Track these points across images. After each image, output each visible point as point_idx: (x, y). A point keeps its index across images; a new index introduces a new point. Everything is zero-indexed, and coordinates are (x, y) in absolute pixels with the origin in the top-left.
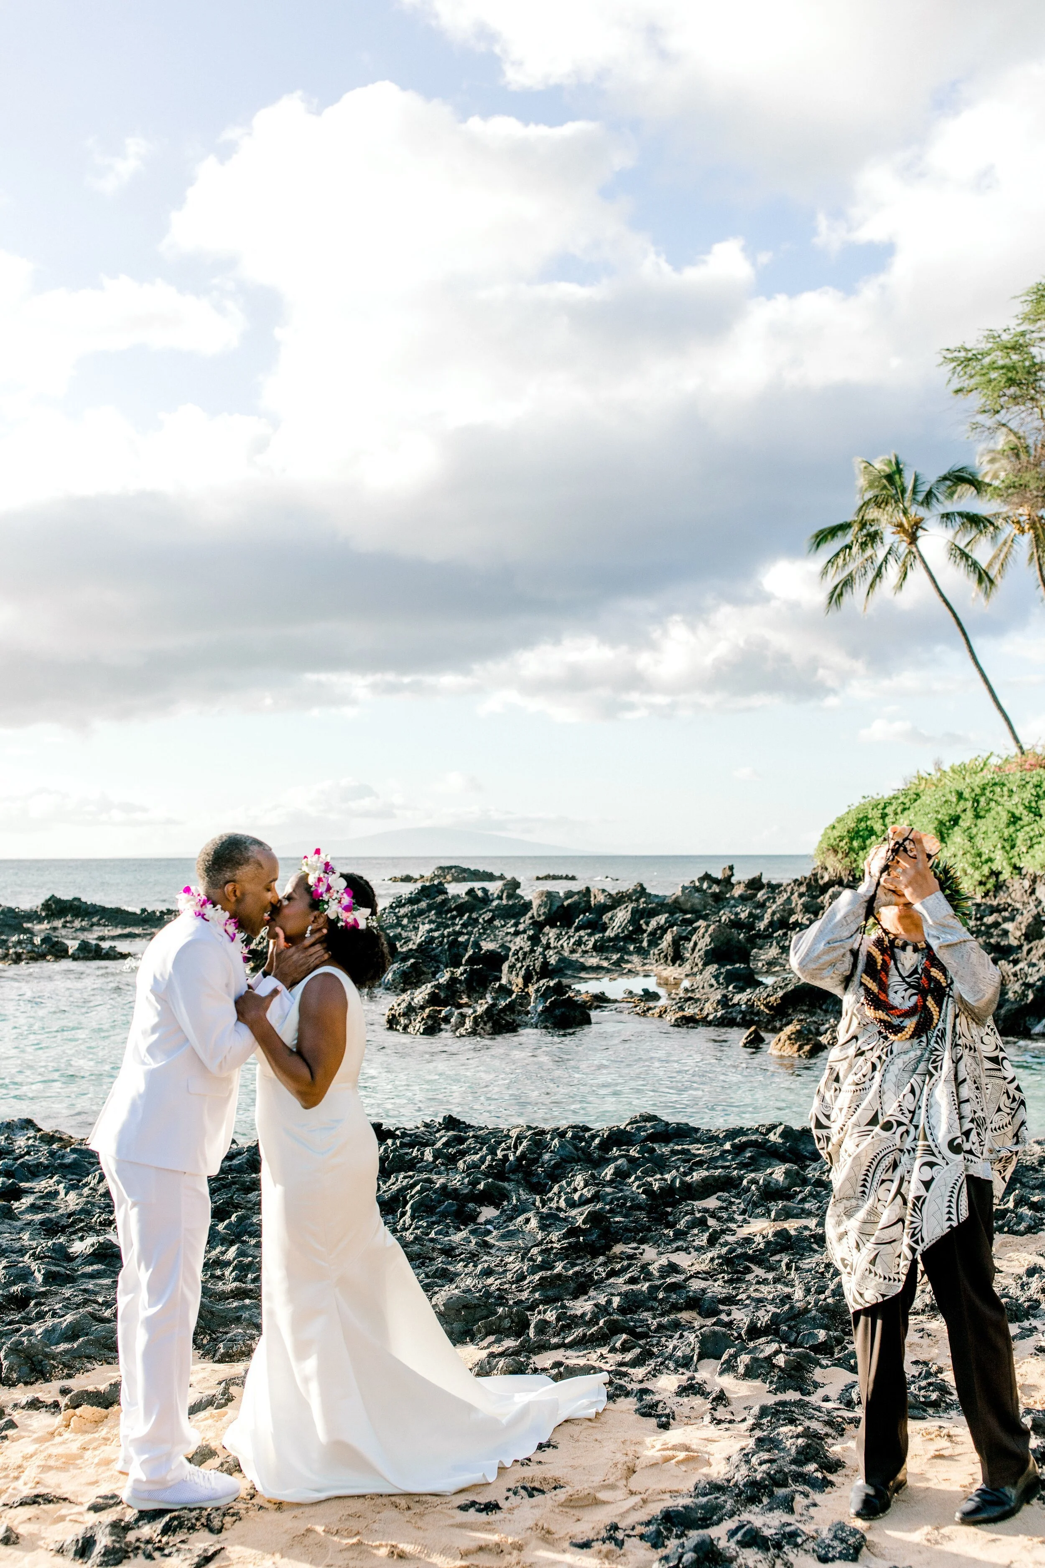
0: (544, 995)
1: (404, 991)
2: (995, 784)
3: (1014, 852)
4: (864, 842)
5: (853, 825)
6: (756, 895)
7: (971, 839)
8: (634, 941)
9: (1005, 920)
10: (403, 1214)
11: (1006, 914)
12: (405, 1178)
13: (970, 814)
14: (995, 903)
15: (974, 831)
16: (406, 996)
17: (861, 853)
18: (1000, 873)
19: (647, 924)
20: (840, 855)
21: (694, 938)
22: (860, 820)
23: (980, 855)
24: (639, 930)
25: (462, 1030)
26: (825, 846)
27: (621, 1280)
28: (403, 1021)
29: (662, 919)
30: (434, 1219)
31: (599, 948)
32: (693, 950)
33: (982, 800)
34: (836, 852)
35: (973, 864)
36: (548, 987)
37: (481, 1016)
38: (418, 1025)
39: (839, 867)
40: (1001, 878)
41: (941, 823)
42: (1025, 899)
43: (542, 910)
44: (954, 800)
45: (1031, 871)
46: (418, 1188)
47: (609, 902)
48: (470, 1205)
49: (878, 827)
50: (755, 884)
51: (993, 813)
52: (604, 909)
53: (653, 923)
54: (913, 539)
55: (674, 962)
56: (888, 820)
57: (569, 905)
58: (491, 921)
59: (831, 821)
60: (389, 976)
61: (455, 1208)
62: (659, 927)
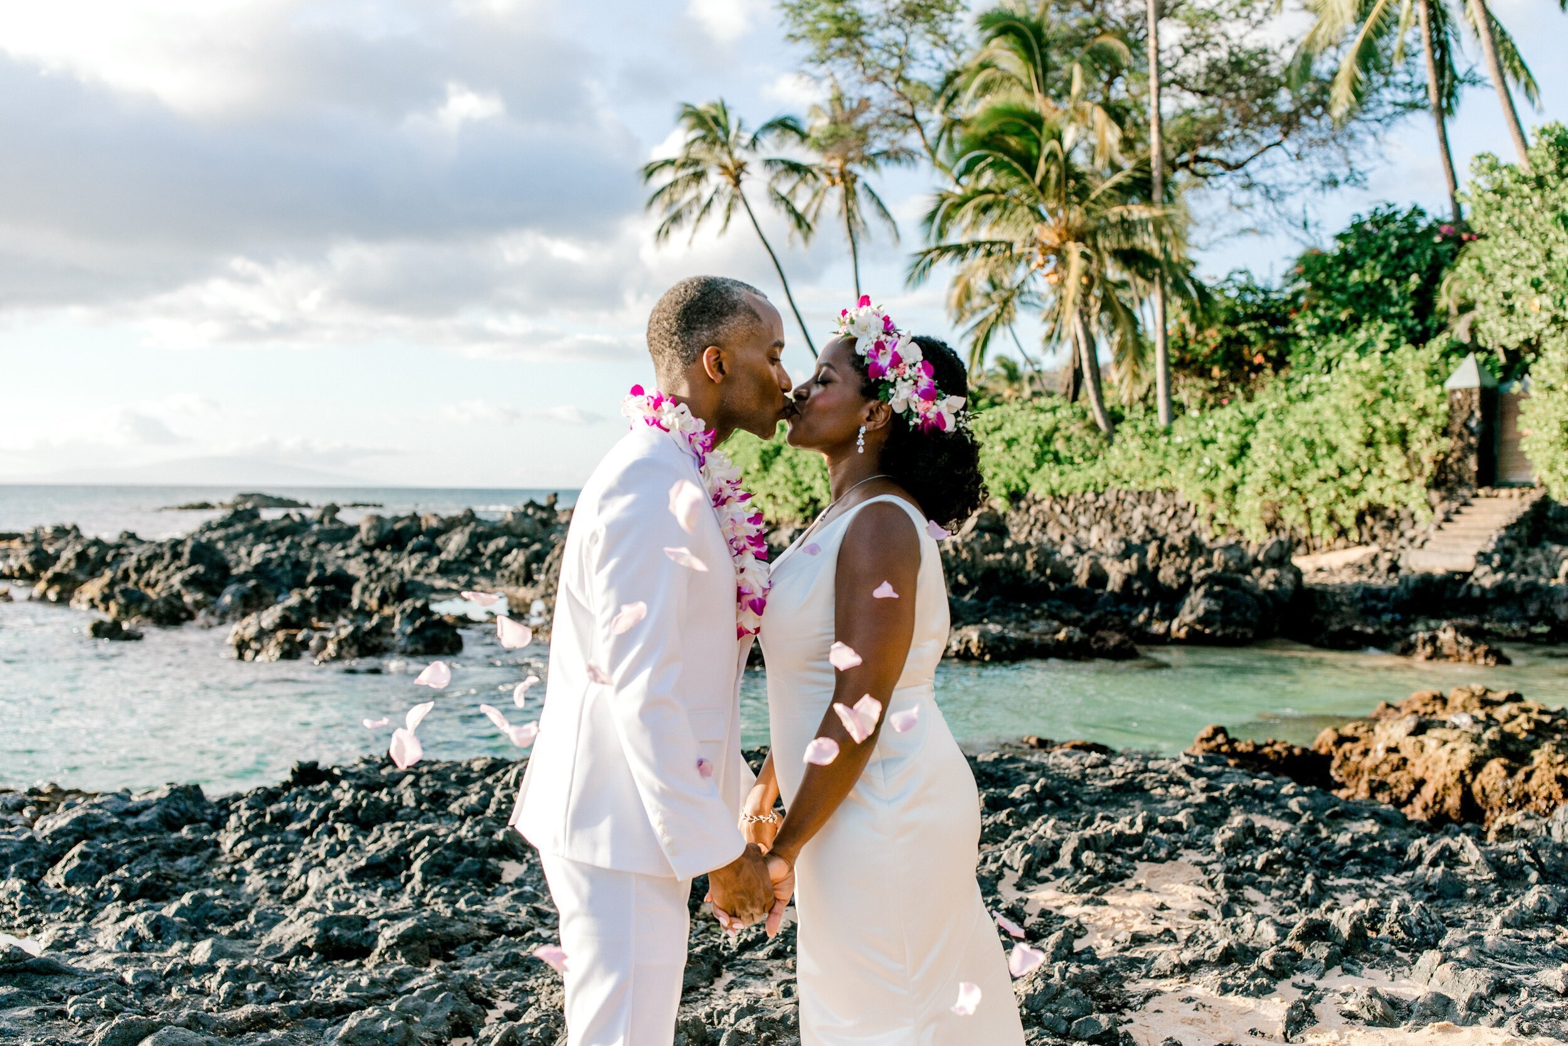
0: (411, 617)
1: (244, 615)
7: (793, 467)
8: (474, 564)
10: (409, 878)
12: (393, 830)
15: (795, 460)
16: (252, 619)
18: (818, 500)
19: (485, 547)
21: (549, 559)
23: (800, 483)
24: (477, 553)
25: (324, 654)
27: (761, 954)
28: (255, 645)
29: (501, 542)
30: (453, 882)
31: (445, 570)
32: (548, 570)
35: (794, 493)
36: (415, 608)
37: (346, 639)
38: (272, 650)
41: (765, 452)
43: (373, 534)
46: (424, 843)
47: (441, 526)
48: (491, 860)
52: (435, 533)
53: (492, 546)
54: (737, 182)
55: (525, 583)
57: (400, 530)
58: (315, 545)
60: (227, 599)
61: (478, 866)
62: (498, 550)
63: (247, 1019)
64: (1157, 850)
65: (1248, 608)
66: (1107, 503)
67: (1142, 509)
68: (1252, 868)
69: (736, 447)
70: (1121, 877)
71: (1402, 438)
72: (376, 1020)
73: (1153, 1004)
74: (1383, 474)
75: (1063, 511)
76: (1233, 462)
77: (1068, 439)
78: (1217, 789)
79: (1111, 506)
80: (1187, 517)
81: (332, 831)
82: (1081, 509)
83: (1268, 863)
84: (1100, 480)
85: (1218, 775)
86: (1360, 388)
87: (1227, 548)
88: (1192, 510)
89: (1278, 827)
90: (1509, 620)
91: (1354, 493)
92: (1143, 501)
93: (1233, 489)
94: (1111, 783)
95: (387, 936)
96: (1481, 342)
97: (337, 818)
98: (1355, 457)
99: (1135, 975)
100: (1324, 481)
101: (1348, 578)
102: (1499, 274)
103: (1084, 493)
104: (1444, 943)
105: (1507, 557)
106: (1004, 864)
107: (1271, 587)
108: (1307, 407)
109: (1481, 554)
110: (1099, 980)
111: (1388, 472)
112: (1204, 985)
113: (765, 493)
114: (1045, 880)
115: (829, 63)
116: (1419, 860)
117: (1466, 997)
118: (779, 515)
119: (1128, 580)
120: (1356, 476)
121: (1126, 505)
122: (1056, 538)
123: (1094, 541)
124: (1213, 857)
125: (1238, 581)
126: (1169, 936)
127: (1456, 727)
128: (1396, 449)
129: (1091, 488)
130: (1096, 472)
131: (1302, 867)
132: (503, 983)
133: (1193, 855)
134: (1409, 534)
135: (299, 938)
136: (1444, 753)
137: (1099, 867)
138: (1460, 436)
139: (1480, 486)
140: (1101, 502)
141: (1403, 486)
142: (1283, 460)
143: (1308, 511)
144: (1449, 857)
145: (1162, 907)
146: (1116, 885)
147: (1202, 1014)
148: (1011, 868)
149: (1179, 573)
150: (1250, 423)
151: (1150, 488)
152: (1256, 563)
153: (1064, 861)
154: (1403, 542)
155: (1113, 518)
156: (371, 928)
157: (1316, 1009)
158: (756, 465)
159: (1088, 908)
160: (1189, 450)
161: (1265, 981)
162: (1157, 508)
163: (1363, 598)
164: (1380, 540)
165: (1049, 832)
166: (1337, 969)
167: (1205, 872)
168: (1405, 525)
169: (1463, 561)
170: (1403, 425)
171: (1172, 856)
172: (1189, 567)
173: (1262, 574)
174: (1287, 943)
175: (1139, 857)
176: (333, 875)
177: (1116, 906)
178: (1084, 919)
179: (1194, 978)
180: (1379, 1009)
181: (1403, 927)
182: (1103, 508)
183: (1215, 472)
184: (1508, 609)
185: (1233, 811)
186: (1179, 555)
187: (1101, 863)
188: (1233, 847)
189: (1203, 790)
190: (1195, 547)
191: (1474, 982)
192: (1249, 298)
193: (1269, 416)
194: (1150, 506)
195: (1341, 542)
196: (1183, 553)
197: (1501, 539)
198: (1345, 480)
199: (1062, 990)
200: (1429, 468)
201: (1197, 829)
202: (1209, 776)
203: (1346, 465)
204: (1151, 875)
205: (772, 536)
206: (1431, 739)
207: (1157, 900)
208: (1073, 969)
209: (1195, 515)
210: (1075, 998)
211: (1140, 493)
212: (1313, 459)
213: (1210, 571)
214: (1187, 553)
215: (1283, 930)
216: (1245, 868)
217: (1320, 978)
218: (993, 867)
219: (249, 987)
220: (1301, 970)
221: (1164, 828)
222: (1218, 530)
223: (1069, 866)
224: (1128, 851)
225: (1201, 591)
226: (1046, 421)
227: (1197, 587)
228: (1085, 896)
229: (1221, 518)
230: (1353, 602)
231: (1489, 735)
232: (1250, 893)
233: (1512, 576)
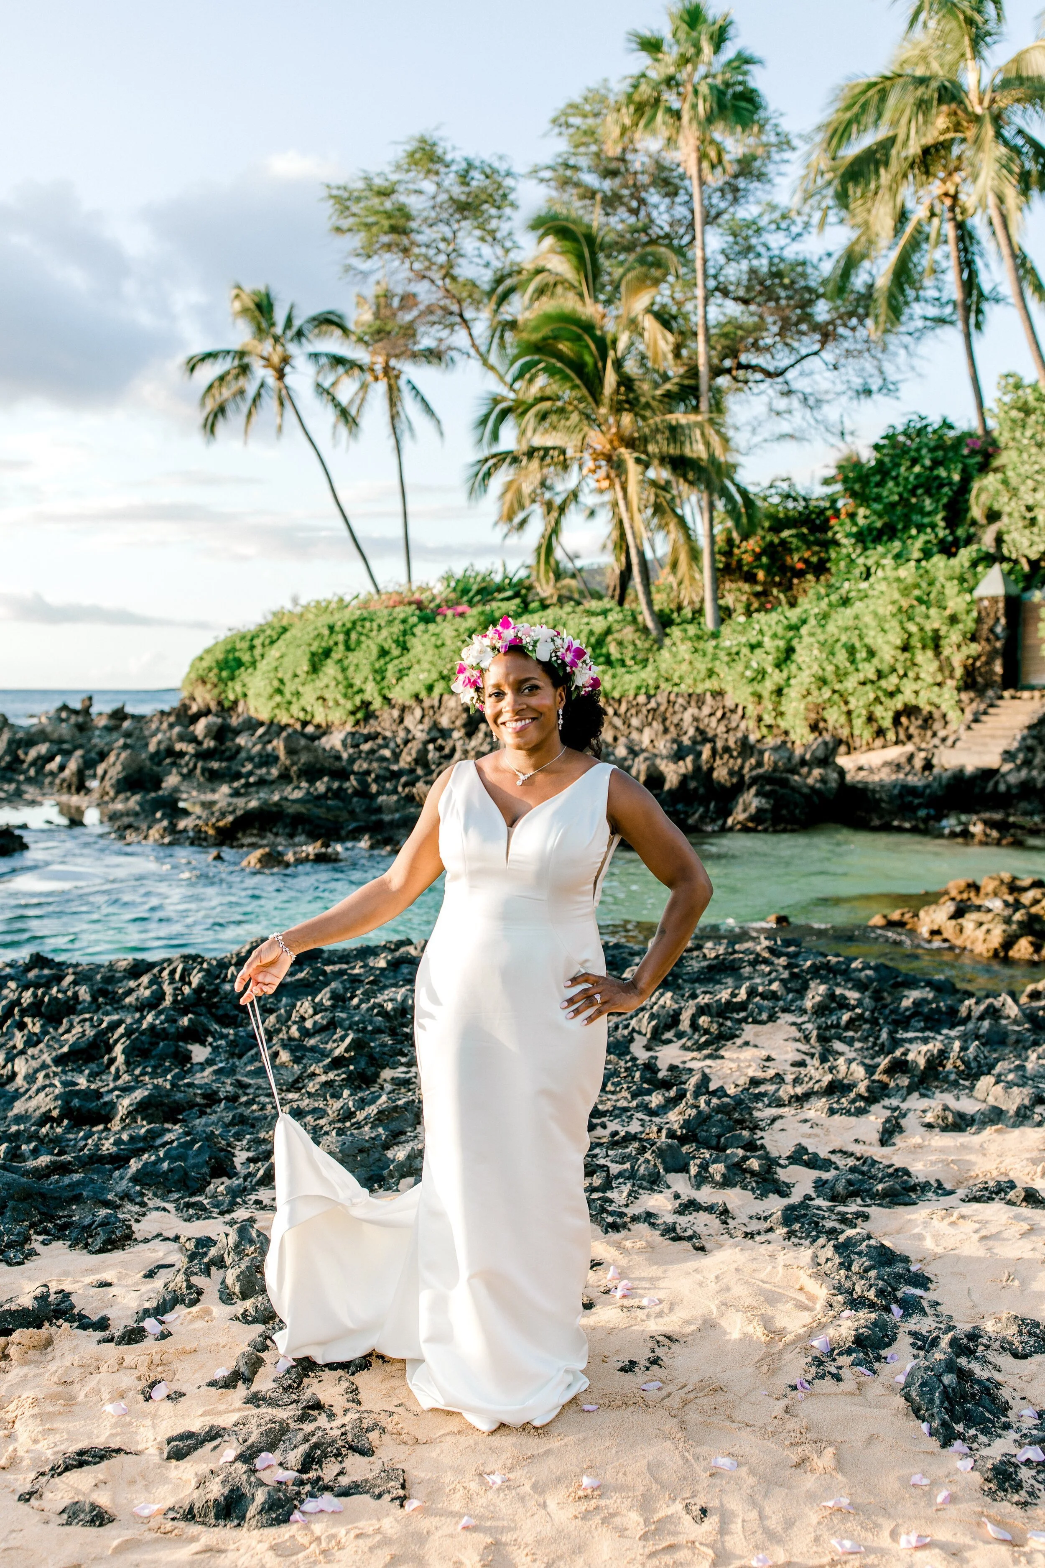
2: (364, 619)
3: (385, 683)
4: (233, 672)
5: (221, 656)
6: (120, 726)
7: (344, 670)
8: (17, 771)
9: (381, 747)
10: (112, 1061)
11: (380, 741)
12: (82, 1021)
13: (341, 647)
14: (366, 731)
15: (346, 663)
17: (230, 684)
18: (370, 703)
19: (26, 754)
20: (209, 686)
21: (103, 765)
22: (228, 652)
23: (351, 686)
24: (17, 760)
26: (193, 676)
29: (43, 749)
30: (154, 1062)
32: (102, 778)
33: (354, 636)
34: (204, 682)
35: (345, 696)
39: (208, 697)
40: (372, 708)
41: (313, 654)
42: (394, 727)
44: (326, 632)
45: (400, 701)
46: (121, 1030)
48: (181, 1044)
49: (246, 658)
50: (119, 715)
51: (363, 646)
53: (33, 753)
54: (282, 376)
55: (78, 791)
56: (258, 652)
59: (199, 652)
61: (173, 1049)
62: (39, 757)
63: (47, 1166)
64: (760, 1014)
65: (796, 805)
66: (659, 705)
67: (692, 711)
68: (838, 1026)
69: (283, 649)
70: (733, 1036)
71: (935, 642)
72: (155, 1163)
73: (778, 1125)
74: (917, 678)
75: (616, 714)
76: (778, 666)
77: (620, 643)
78: (797, 966)
79: (662, 708)
80: (736, 718)
81: (22, 1026)
82: (633, 711)
83: (851, 1021)
84: (651, 682)
85: (796, 955)
86: (896, 595)
87: (776, 749)
88: (740, 711)
89: (853, 996)
90: (1031, 814)
91: (892, 695)
92: (693, 703)
93: (779, 692)
94: (705, 964)
95: (125, 1104)
96: (1005, 552)
97: (24, 1012)
98: (892, 661)
99: (760, 1105)
100: (864, 684)
101: (886, 776)
102: (1023, 488)
103: (636, 695)
104: (996, 1071)
105: (1030, 755)
106: (633, 1030)
107: (818, 785)
108: (849, 612)
109: (1006, 752)
110: (735, 1109)
111: (922, 675)
112: (816, 1109)
113: (315, 696)
114: (669, 1042)
115: (376, 258)
116: (969, 1017)
117: (1014, 1107)
118: (330, 718)
119: (684, 779)
120: (894, 679)
121: (677, 707)
122: (609, 739)
123: (646, 743)
124: (805, 1018)
125: (787, 780)
126: (779, 1078)
127: (989, 910)
128: (930, 653)
129: (643, 690)
130: (647, 675)
131: (878, 1024)
132: (239, 1137)
133: (789, 1018)
134: (942, 733)
135: (43, 1110)
136: (980, 933)
137: (714, 1028)
138: (988, 640)
139: (1005, 688)
140: (653, 704)
141: (936, 688)
142: (825, 664)
143: (849, 713)
144: (993, 1013)
145: (769, 1059)
146: (729, 1043)
147: (816, 1130)
148: (639, 1033)
149: (731, 773)
150: (794, 628)
151: (699, 690)
152: (803, 762)
153: (685, 1025)
154: (936, 741)
155: (664, 720)
156: (106, 1099)
157: (903, 1122)
158: (305, 667)
159: (709, 1062)
160: (738, 653)
161: (862, 1104)
162: (706, 710)
163: (901, 795)
164: (916, 739)
165: (669, 1002)
166: (916, 1095)
167: (800, 1030)
168: (937, 726)
169: (991, 759)
170: (936, 631)
171: (772, 1018)
172: (742, 767)
173: (809, 773)
174: (876, 1077)
175: (744, 1019)
176: (40, 1061)
177: (731, 1060)
178: (707, 1071)
179: (806, 1106)
180: (950, 1119)
181: (963, 1062)
182: (655, 710)
183: (762, 674)
184: (1030, 803)
185: (812, 984)
186: (731, 756)
187: (715, 1026)
188: (821, 1010)
189: (785, 967)
190: (746, 748)
191: (1019, 1097)
192: (790, 504)
193: (812, 622)
194: (700, 708)
195: (879, 742)
196: (735, 754)
197: (1024, 739)
198: (883, 683)
199: (709, 1117)
200: (959, 672)
201: (790, 996)
202: (788, 955)
203: (885, 668)
204: (757, 1035)
205: (324, 740)
206: (969, 921)
207: (764, 1053)
208: (715, 1101)
209: (743, 717)
210: (721, 1121)
211: (690, 695)
212: (853, 662)
213: (760, 771)
214: (740, 754)
215: (870, 1070)
216: (832, 1026)
217: (904, 1100)
218: (626, 1032)
219: (24, 1147)
220: (889, 1097)
221: (763, 996)
222: (764, 731)
223: (689, 1031)
224: (735, 1016)
225: (753, 790)
226: (599, 624)
227: (750, 786)
228: (706, 1052)
229: (768, 719)
230: (891, 799)
231: (1018, 916)
232: (838, 1046)
233: (1035, 773)
